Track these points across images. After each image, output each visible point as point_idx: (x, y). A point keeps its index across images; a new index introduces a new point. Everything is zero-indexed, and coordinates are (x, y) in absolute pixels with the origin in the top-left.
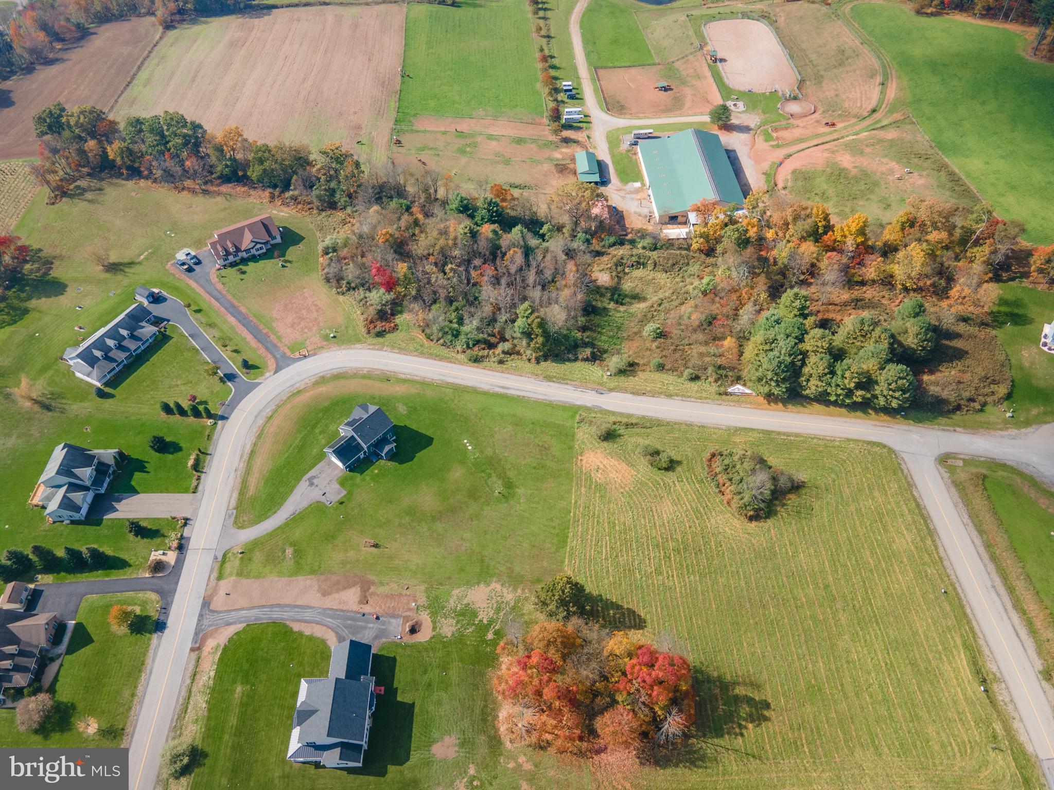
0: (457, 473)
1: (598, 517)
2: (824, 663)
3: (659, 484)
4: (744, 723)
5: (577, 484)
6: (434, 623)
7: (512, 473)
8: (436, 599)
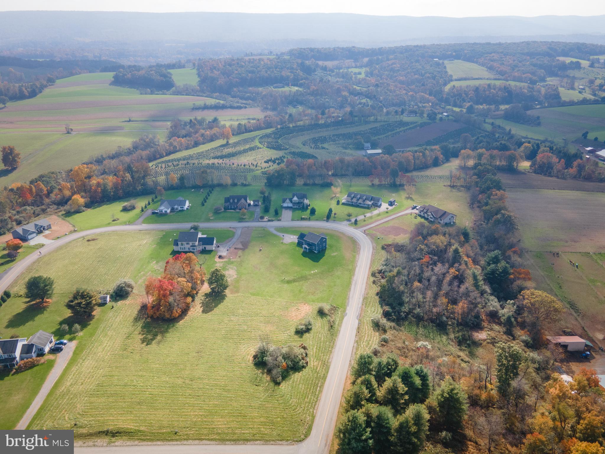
0: (297, 268)
2: (157, 367)
4: (144, 336)
5: (289, 302)
6: (222, 262)
7: (297, 284)
8: (232, 263)
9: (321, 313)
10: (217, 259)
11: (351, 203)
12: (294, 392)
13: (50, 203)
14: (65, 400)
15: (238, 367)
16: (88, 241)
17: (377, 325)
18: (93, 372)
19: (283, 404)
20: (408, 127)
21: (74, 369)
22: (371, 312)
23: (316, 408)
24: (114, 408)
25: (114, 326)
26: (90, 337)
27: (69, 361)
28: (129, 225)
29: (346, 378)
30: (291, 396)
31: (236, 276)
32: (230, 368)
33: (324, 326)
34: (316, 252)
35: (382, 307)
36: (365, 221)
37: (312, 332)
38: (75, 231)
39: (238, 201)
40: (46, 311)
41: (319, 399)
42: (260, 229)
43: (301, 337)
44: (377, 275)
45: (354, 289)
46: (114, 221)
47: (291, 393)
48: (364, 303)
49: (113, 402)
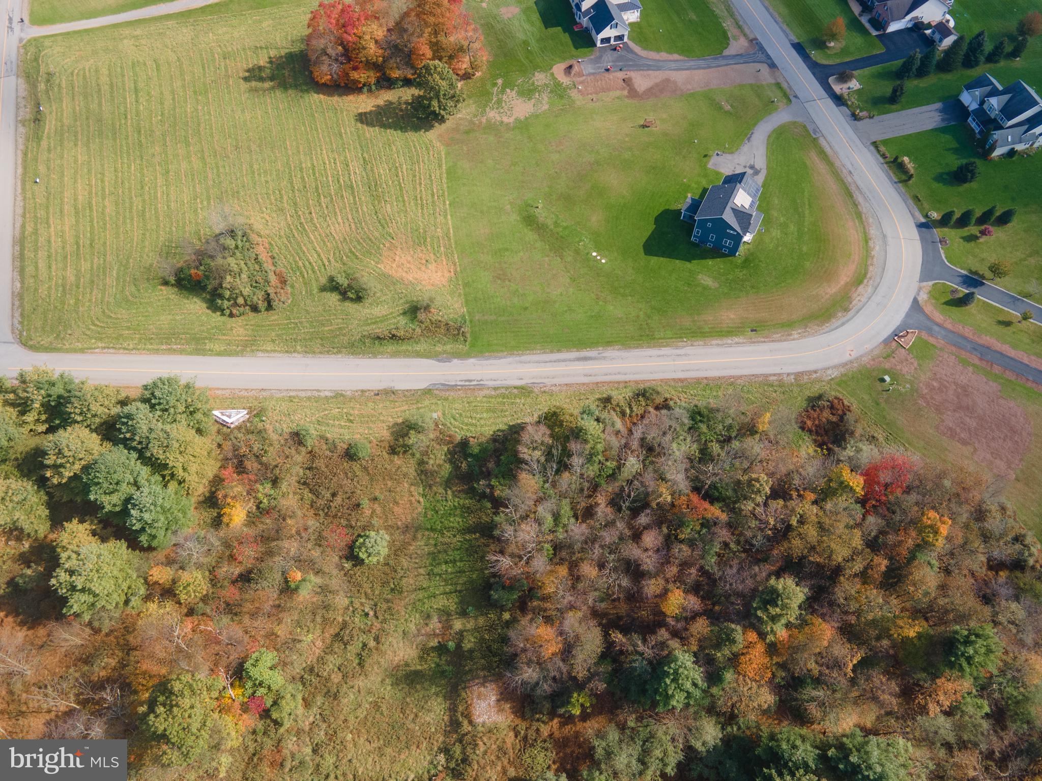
0: (596, 219)
1: (416, 205)
3: (347, 257)
5: (449, 239)
6: (554, 79)
7: (531, 236)
8: (561, 96)
9: (418, 309)
10: (559, 67)
17: (406, 430)
21: (170, 24)
31: (508, 120)
33: (376, 323)
34: (693, 236)
42: (775, 95)
43: (323, 290)
44: (643, 402)
48: (503, 390)
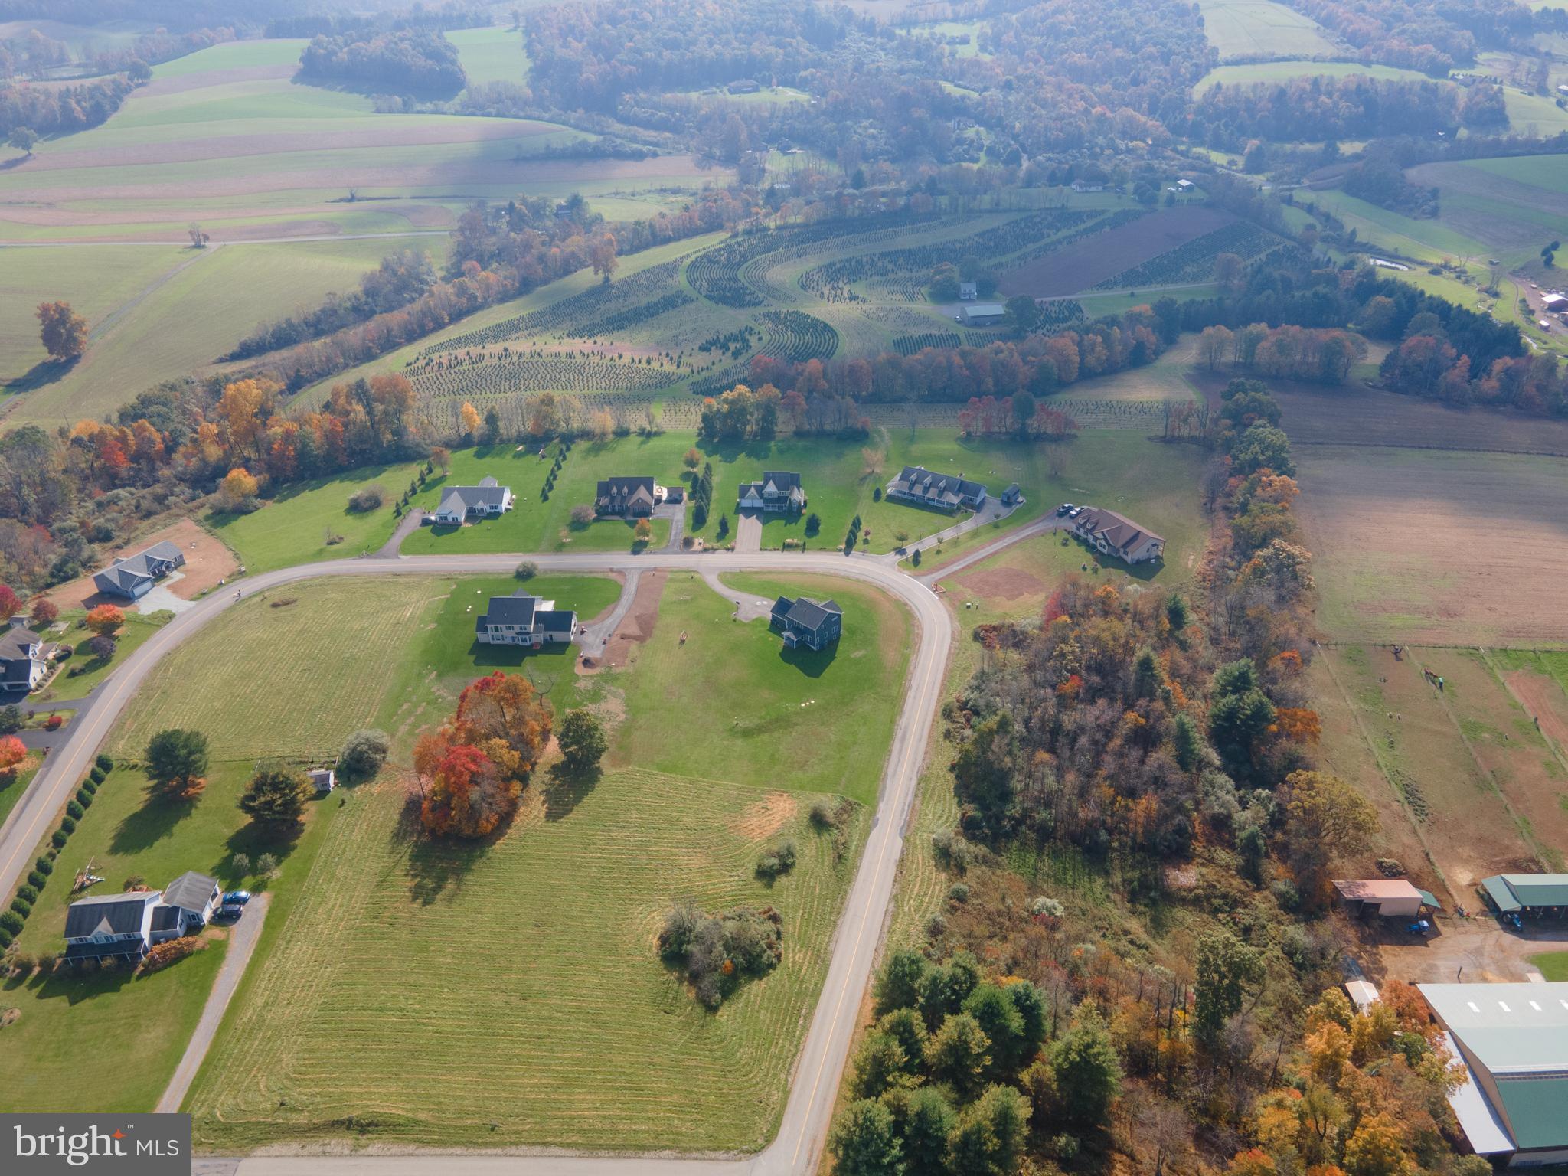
0: (767, 694)
1: (693, 800)
2: (449, 963)
4: (418, 879)
5: (744, 788)
6: (592, 676)
7: (765, 737)
8: (616, 678)
9: (818, 821)
10: (580, 670)
11: (910, 498)
12: (748, 1031)
13: (174, 480)
14: (257, 1043)
15: (625, 965)
16: (275, 606)
17: (944, 856)
18: (310, 974)
19: (722, 1061)
20: (1082, 227)
21: (269, 964)
22: (934, 816)
23: (792, 1072)
24: (361, 1066)
25: (348, 854)
26: (297, 882)
27: (257, 946)
28: (368, 556)
29: (865, 994)
30: (741, 1039)
31: (623, 717)
32: (609, 967)
33: (823, 855)
34: (815, 648)
35: (960, 804)
36: (939, 552)
37: (795, 871)
38: (241, 574)
39: (632, 492)
40: (196, 808)
41: (801, 1047)
42: (683, 576)
43: (769, 886)
44: (956, 714)
45: (901, 750)
46: (331, 543)
47: (742, 1033)
48: (919, 792)
49: (358, 1051)
